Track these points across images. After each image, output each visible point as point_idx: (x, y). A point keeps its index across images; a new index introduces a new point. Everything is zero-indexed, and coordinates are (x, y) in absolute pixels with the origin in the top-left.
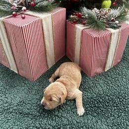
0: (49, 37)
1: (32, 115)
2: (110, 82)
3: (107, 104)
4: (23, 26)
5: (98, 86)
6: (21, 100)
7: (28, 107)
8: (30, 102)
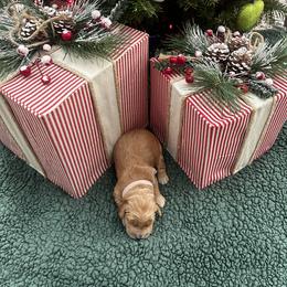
0: (109, 108)
1: (77, 280)
2: (240, 208)
3: (229, 265)
4: (45, 115)
5: (215, 218)
6: (56, 249)
7: (70, 266)
8: (73, 254)
